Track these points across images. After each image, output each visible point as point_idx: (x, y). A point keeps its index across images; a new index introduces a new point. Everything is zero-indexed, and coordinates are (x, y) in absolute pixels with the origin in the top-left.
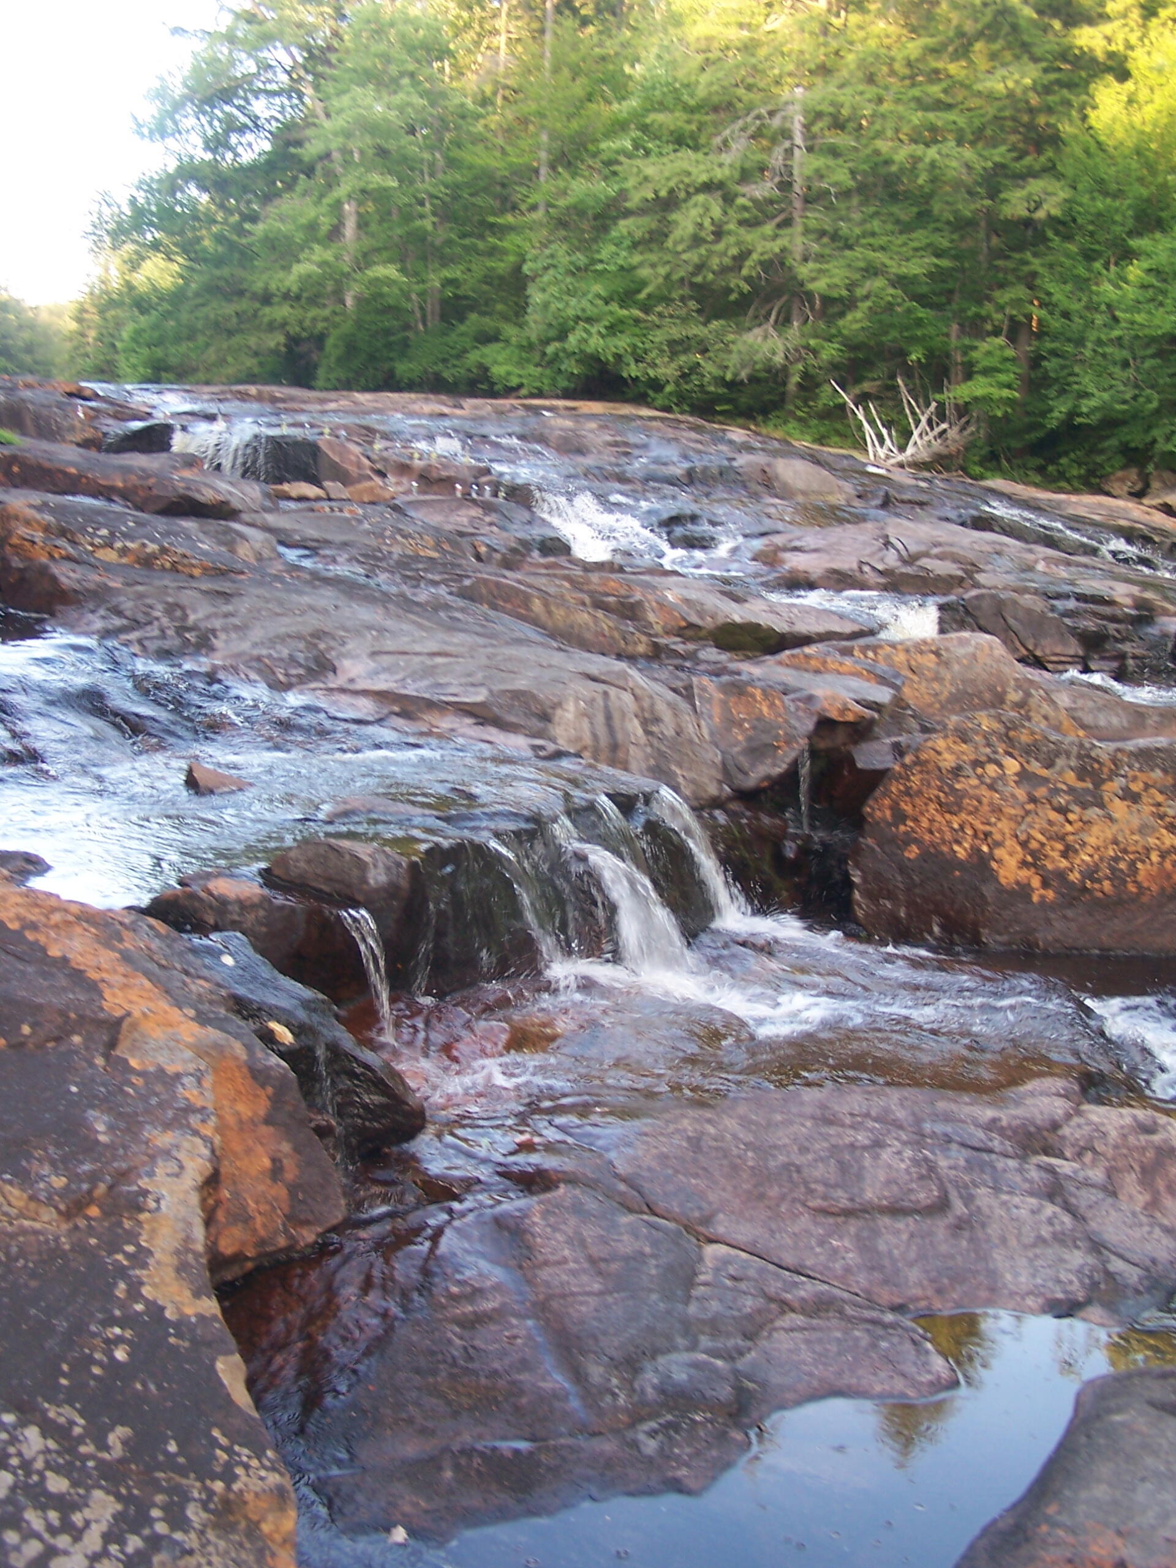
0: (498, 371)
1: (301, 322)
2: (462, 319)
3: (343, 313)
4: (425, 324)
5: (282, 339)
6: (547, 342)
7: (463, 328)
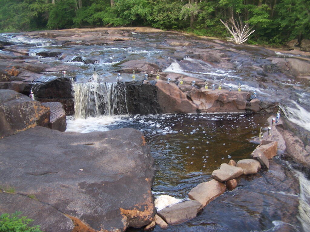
0: (106, 19)
1: (41, 8)
2: (90, 5)
3: (52, 5)
4: (78, 7)
5: (36, 13)
6: (124, 11)
7: (91, 8)
